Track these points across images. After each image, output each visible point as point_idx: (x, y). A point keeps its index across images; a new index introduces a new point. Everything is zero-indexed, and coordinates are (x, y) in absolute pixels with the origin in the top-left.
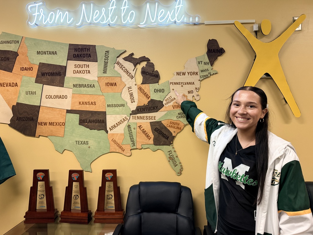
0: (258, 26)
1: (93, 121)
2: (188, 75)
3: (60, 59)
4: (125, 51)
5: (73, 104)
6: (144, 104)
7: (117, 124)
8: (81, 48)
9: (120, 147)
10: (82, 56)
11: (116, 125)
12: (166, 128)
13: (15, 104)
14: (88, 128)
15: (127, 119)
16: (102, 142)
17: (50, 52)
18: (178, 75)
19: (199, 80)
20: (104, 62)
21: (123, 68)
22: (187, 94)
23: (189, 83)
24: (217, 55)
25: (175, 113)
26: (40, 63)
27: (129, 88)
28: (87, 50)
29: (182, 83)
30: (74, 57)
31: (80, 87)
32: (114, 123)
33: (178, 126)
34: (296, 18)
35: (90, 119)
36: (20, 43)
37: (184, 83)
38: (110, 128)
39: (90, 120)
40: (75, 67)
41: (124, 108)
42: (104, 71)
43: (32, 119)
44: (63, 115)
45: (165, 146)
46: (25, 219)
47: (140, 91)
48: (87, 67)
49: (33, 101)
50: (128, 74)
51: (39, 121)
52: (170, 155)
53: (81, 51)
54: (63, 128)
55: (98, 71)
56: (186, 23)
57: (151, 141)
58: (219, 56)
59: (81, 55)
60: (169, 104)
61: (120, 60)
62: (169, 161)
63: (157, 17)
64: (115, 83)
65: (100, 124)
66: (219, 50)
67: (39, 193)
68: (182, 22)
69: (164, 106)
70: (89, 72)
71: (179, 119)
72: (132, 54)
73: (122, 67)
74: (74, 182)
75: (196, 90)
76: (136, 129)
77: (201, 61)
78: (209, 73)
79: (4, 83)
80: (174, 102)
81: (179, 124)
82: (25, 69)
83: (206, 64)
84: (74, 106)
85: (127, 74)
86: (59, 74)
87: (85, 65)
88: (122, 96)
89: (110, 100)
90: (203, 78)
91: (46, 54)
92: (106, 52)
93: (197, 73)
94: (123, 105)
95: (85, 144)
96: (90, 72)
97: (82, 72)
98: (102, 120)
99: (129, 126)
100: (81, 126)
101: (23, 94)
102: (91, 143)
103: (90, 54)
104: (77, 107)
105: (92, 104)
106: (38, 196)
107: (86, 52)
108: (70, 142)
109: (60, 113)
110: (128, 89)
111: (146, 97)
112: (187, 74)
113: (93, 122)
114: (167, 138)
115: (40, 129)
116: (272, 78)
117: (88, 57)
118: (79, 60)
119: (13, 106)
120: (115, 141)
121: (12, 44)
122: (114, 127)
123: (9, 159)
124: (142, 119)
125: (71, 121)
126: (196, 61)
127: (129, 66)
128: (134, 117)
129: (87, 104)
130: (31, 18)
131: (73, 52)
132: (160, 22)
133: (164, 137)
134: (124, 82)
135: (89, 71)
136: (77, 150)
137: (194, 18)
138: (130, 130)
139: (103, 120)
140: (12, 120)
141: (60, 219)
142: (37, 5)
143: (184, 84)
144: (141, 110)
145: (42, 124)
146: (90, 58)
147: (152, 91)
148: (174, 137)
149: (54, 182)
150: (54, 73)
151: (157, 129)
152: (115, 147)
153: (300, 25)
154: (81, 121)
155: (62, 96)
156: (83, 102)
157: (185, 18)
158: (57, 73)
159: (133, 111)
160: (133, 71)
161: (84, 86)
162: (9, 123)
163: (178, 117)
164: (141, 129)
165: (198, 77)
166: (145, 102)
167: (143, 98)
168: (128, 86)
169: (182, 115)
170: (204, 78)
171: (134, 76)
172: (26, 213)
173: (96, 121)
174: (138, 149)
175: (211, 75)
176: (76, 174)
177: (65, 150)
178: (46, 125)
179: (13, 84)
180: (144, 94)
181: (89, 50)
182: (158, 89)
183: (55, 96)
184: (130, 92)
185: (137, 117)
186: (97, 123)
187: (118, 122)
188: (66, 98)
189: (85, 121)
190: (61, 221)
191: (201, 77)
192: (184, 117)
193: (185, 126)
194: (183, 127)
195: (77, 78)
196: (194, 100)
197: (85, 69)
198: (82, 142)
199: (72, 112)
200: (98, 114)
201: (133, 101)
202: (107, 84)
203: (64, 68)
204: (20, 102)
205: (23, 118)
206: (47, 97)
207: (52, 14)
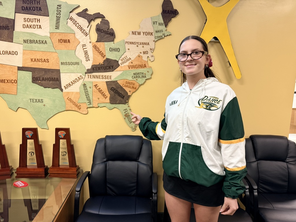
1: (46, 78)
2: (144, 35)
3: (6, 11)
4: (79, 6)
5: (24, 60)
6: (100, 63)
7: (71, 82)
8: (30, 1)
9: (76, 106)
10: (32, 9)
11: (71, 84)
12: (121, 88)
14: (42, 86)
15: (82, 78)
16: (57, 100)
18: (134, 34)
19: (154, 41)
20: (57, 17)
21: (77, 24)
22: (142, 54)
23: (145, 43)
24: (171, 17)
25: (131, 73)
27: (84, 45)
28: (37, 2)
29: (137, 43)
30: (22, 10)
31: (31, 42)
32: (69, 82)
33: (133, 86)
35: (43, 77)
37: (139, 43)
38: (65, 86)
39: (43, 78)
40: (24, 21)
41: (79, 66)
42: (56, 26)
44: (15, 72)
45: (121, 105)
47: (95, 49)
48: (37, 22)
50: (82, 30)
52: (126, 113)
53: (31, 4)
54: (15, 85)
55: (50, 26)
57: (108, 100)
58: (173, 17)
59: (30, 8)
60: (125, 64)
61: (74, 15)
62: (125, 119)
64: (69, 40)
65: (53, 82)
66: (173, 11)
69: (119, 65)
71: (135, 79)
72: (86, 10)
73: (75, 23)
74: (28, 140)
75: (151, 51)
76: (92, 88)
77: (156, 22)
78: (163, 34)
80: (130, 62)
81: (134, 84)
83: (160, 25)
84: (26, 63)
85: (81, 31)
86: (6, 28)
87: (35, 19)
88: (77, 53)
89: (64, 57)
90: (157, 39)
92: (58, 6)
93: (152, 34)
94: (77, 63)
95: (40, 102)
96: (41, 28)
97: (32, 26)
98: (56, 78)
99: (84, 85)
100: (34, 84)
102: (46, 101)
103: (40, 8)
104: (29, 64)
105: (45, 61)
107: (36, 5)
108: (24, 100)
109: (11, 70)
110: (83, 47)
111: (102, 56)
112: (142, 34)
113: (46, 80)
114: (123, 97)
116: (219, 42)
117: (38, 10)
118: (29, 13)
120: (70, 100)
122: (69, 85)
124: (98, 78)
125: (23, 78)
126: (151, 21)
127: (83, 22)
128: (89, 76)
129: (39, 62)
131: (21, 4)
133: (120, 96)
134: (77, 40)
135: (40, 25)
136: (31, 108)
138: (85, 88)
139: (57, 78)
141: (15, 175)
143: (140, 44)
144: (97, 69)
146: (41, 12)
147: (107, 50)
148: (129, 97)
150: (0, 26)
151: (113, 88)
152: (70, 106)
154: (34, 79)
155: (12, 52)
156: (35, 59)
158: (4, 26)
159: (88, 69)
160: (87, 28)
161: (35, 42)
163: (133, 77)
164: (97, 88)
165: (152, 38)
166: (100, 61)
167: (99, 57)
168: (82, 43)
169: (137, 76)
170: (159, 39)
171: (88, 33)
173: (50, 79)
174: (94, 107)
175: (165, 36)
176: (30, 131)
177: (19, 108)
180: (99, 52)
181: (39, 2)
182: (113, 48)
183: (3, 52)
184: (85, 50)
185: (92, 76)
186: (51, 81)
187: (73, 81)
188: (16, 54)
189: (39, 78)
190: (16, 177)
191: (156, 38)
192: (139, 77)
193: (140, 85)
194: (138, 87)
195: (27, 33)
196: (149, 61)
197: (36, 23)
198: (36, 100)
199: (24, 69)
200: (52, 72)
201: (87, 59)
202: (60, 41)
203: (12, 22)
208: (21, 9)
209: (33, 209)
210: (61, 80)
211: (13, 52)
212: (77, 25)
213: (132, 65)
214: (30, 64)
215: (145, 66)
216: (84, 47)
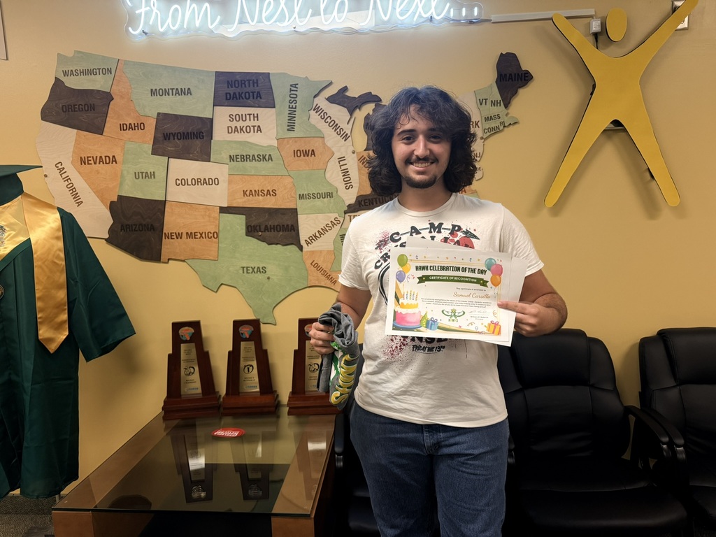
0: (599, 22)
1: (272, 227)
3: (199, 105)
4: (331, 83)
5: (231, 194)
7: (319, 231)
8: (241, 81)
9: (328, 277)
10: (244, 97)
11: (318, 235)
13: (116, 200)
14: (264, 242)
15: (338, 222)
16: (292, 268)
17: (177, 89)
19: (482, 139)
21: (327, 118)
24: (518, 86)
26: (159, 114)
27: (341, 159)
28: (254, 83)
30: (227, 99)
31: (242, 160)
32: (314, 231)
34: (678, 4)
35: (267, 223)
36: (113, 73)
38: (306, 241)
39: (266, 226)
40: (230, 120)
41: (332, 199)
42: (288, 126)
43: (152, 228)
44: (214, 218)
47: (363, 163)
48: (254, 120)
49: (150, 192)
50: (338, 130)
51: (165, 230)
53: (242, 87)
54: (215, 242)
55: (277, 125)
56: (453, 20)
58: (520, 87)
61: (321, 101)
63: (394, 8)
64: (313, 150)
65: (287, 233)
66: (520, 74)
68: (447, 19)
70: (259, 129)
72: (345, 89)
73: (324, 116)
74: (242, 343)
77: (486, 99)
78: (501, 123)
79: (88, 157)
82: (129, 128)
83: (494, 105)
84: (234, 199)
85: (335, 130)
86: (198, 135)
87: (250, 115)
88: (328, 175)
89: (305, 185)
90: (488, 134)
91: (169, 95)
92: (291, 85)
93: (476, 125)
94: (330, 195)
95: (260, 273)
98: (290, 226)
100: (250, 238)
101: (129, 178)
102: (272, 270)
103: (259, 92)
104: (239, 200)
105: (270, 194)
106: (183, 370)
107: (251, 89)
108: (231, 269)
109: (207, 213)
110: (339, 162)
113: (272, 230)
116: (625, 130)
117: (255, 98)
118: (238, 105)
119: (112, 202)
120: (317, 266)
121: (98, 76)
122: (314, 238)
125: (229, 228)
126: (474, 100)
127: (339, 113)
129: (258, 195)
130: (133, 20)
131: (225, 89)
132: (402, 21)
134: (329, 148)
135: (259, 126)
136: (244, 284)
137: (470, 9)
139: (292, 226)
140: (111, 231)
144: (366, 204)
145: (171, 236)
146: (261, 100)
150: (188, 133)
152: (314, 276)
153: (686, 19)
154: (250, 229)
156: (251, 191)
157: (452, 10)
158: (194, 133)
159: (349, 205)
160: (348, 124)
161: (251, 158)
162: (107, 236)
168: (337, 155)
170: (492, 132)
171: (349, 135)
172: (164, 401)
173: (278, 227)
175: (504, 126)
177: (222, 284)
178: (181, 238)
179: (107, 158)
181: (257, 83)
183: (193, 180)
184: (343, 168)
186: (280, 231)
187: (322, 229)
188: (217, 183)
189: (258, 227)
191: (486, 131)
195: (236, 142)
197: (252, 123)
198: (253, 269)
199: (230, 211)
200: (283, 214)
201: (348, 185)
202: (296, 153)
203: (208, 124)
204: (124, 194)
205: (134, 227)
206: (179, 182)
207: (176, 10)
208: (225, 97)
209: (250, 477)
210: (300, 228)
211: (210, 180)
212: (329, 120)
214: (241, 202)
216: (342, 163)
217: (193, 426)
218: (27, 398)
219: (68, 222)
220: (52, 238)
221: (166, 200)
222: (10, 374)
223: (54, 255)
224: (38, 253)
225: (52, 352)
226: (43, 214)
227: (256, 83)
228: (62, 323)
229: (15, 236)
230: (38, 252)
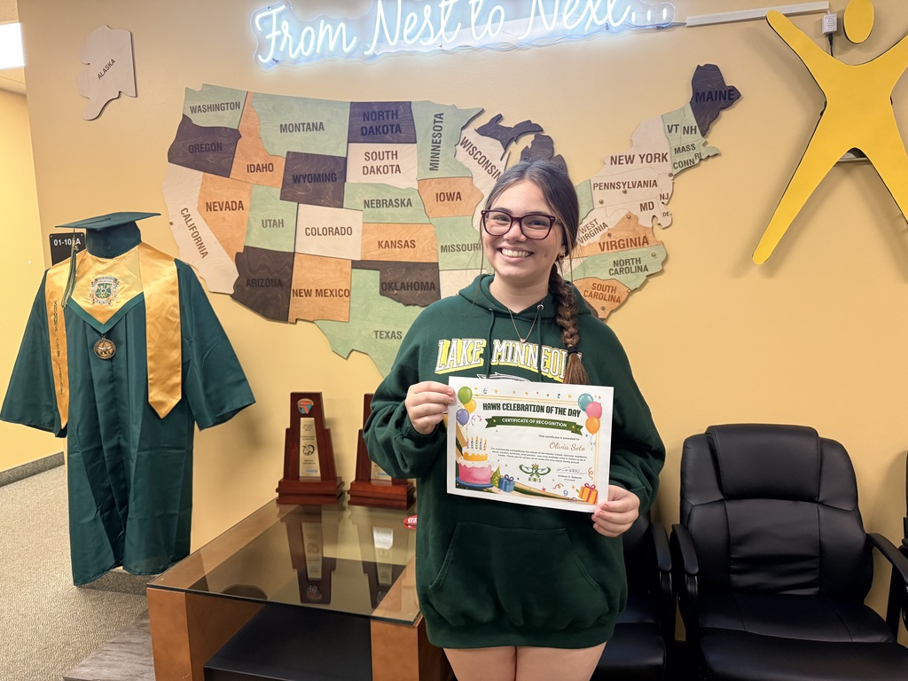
0: (835, 19)
1: (410, 284)
2: (642, 162)
3: (331, 142)
4: (482, 111)
5: (365, 246)
8: (379, 112)
10: (381, 131)
13: (242, 251)
14: (400, 302)
17: (308, 124)
18: (615, 163)
19: (670, 175)
20: (433, 143)
21: (476, 154)
22: (636, 211)
23: (644, 182)
24: (719, 107)
25: (607, 260)
26: (288, 153)
28: (393, 114)
29: (624, 185)
30: (362, 135)
31: (379, 205)
33: (613, 294)
35: (404, 280)
36: (241, 107)
37: (631, 184)
39: (403, 283)
40: (365, 159)
42: (431, 164)
43: (280, 284)
44: (346, 273)
46: (277, 494)
48: (392, 158)
49: (276, 242)
50: (489, 168)
51: (294, 286)
53: (379, 119)
54: (346, 301)
55: (418, 165)
56: (637, 26)
58: (723, 109)
60: (591, 240)
63: (560, 16)
64: (459, 193)
65: (425, 292)
66: (723, 92)
67: (302, 442)
68: (627, 25)
71: (616, 276)
72: (499, 118)
73: (473, 151)
75: (662, 201)
77: (676, 126)
78: (697, 155)
79: (214, 203)
80: (603, 235)
81: (614, 290)
82: (257, 169)
83: (688, 133)
84: (369, 252)
85: (486, 168)
86: (331, 177)
87: (388, 152)
88: (476, 223)
89: (448, 235)
90: (679, 169)
91: (299, 131)
92: (436, 116)
93: (664, 157)
95: (395, 338)
96: (399, 170)
97: (381, 169)
98: (430, 283)
100: (384, 297)
101: (257, 225)
103: (398, 125)
104: (374, 253)
105: (408, 246)
106: (301, 449)
107: (390, 121)
108: (363, 333)
109: (339, 268)
112: (637, 159)
113: (410, 288)
115: (297, 305)
117: (394, 132)
118: (375, 141)
119: (238, 254)
121: (226, 111)
123: (239, 369)
125: (362, 285)
126: (661, 125)
127: (491, 147)
129: (395, 247)
130: (263, 47)
131: (361, 123)
132: (571, 31)
134: (478, 190)
135: (398, 166)
136: (377, 351)
137: (657, 11)
139: (432, 283)
140: (237, 286)
141: (348, 497)
142: (274, 12)
143: (631, 186)
145: (300, 293)
146: (400, 134)
149: (332, 421)
150: (319, 175)
154: (384, 286)
155: (341, 228)
156: (387, 242)
157: (634, 14)
158: (326, 175)
160: (501, 160)
161: (388, 203)
162: (232, 292)
163: (612, 272)
165: (667, 167)
169: (624, 267)
170: (684, 167)
172: (280, 482)
173: (417, 285)
175: (701, 160)
177: (353, 350)
178: (310, 296)
179: (234, 204)
181: (397, 114)
183: (325, 230)
186: (418, 289)
188: (349, 233)
189: (393, 285)
190: (350, 503)
191: (676, 165)
192: (630, 270)
193: (631, 292)
194: (625, 297)
195: (372, 185)
196: (656, 227)
197: (390, 162)
198: (387, 333)
199: (363, 265)
200: (421, 269)
202: (439, 197)
203: (342, 163)
204: (250, 244)
205: (261, 282)
206: (309, 231)
207: (309, 32)
208: (360, 133)
210: (441, 286)
211: (343, 230)
212: (478, 156)
213: (609, 240)
214: (376, 254)
215: (646, 241)
217: (318, 514)
218: (133, 466)
219: (186, 275)
220: (167, 293)
221: (294, 253)
222: (119, 438)
223: (168, 311)
224: (151, 309)
225: (162, 416)
226: (158, 266)
227: (395, 114)
228: (175, 385)
229: (129, 289)
230: (151, 307)
